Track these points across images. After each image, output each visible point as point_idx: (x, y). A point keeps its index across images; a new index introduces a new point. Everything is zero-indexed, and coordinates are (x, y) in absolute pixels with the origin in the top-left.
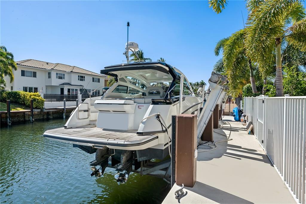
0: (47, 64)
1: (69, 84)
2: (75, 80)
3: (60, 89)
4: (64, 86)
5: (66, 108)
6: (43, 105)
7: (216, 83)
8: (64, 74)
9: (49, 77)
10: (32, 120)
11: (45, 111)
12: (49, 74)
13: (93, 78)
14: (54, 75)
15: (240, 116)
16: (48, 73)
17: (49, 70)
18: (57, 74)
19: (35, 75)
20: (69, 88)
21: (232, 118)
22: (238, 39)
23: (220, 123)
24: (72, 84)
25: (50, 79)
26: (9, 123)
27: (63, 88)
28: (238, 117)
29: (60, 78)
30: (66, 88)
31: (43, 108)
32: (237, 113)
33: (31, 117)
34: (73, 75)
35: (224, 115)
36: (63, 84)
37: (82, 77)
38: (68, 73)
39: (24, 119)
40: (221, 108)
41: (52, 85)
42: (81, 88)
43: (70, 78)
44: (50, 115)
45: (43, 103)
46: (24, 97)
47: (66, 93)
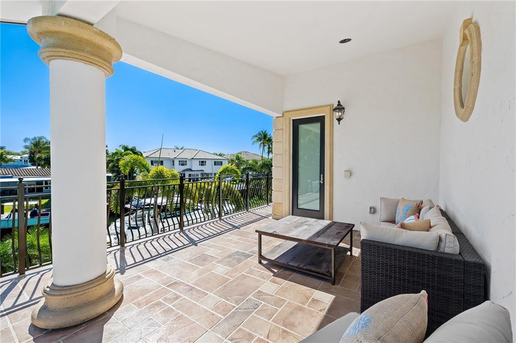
1: (190, 170)
4: (186, 172)
8: (186, 161)
12: (173, 161)
13: (215, 162)
14: (177, 162)
18: (179, 161)
19: (162, 163)
20: (190, 173)
24: (193, 170)
29: (183, 165)
30: (187, 174)
34: (194, 161)
36: (184, 171)
37: (203, 162)
38: (190, 160)
42: (202, 172)
43: (191, 164)
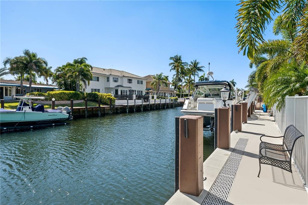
0: (104, 70)
1: (121, 86)
2: (126, 84)
3: (115, 90)
4: (118, 88)
5: (129, 105)
6: (114, 103)
7: (253, 91)
8: (118, 78)
9: (108, 81)
10: (111, 113)
11: (116, 107)
14: (111, 79)
15: (267, 110)
16: (107, 77)
17: (108, 76)
18: (113, 78)
19: (98, 79)
20: (122, 89)
21: (262, 111)
22: (264, 66)
23: (253, 113)
24: (124, 86)
25: (108, 82)
26: (100, 114)
27: (118, 90)
28: (265, 110)
29: (116, 81)
30: (120, 89)
31: (114, 104)
32: (265, 107)
33: (110, 111)
34: (124, 78)
35: (255, 109)
36: (118, 86)
37: (130, 80)
38: (121, 77)
39: (104, 112)
40: (254, 104)
41: (111, 87)
42: (130, 89)
43: (122, 82)
44: (118, 110)
45: (115, 101)
46: (102, 97)
47: (119, 93)
